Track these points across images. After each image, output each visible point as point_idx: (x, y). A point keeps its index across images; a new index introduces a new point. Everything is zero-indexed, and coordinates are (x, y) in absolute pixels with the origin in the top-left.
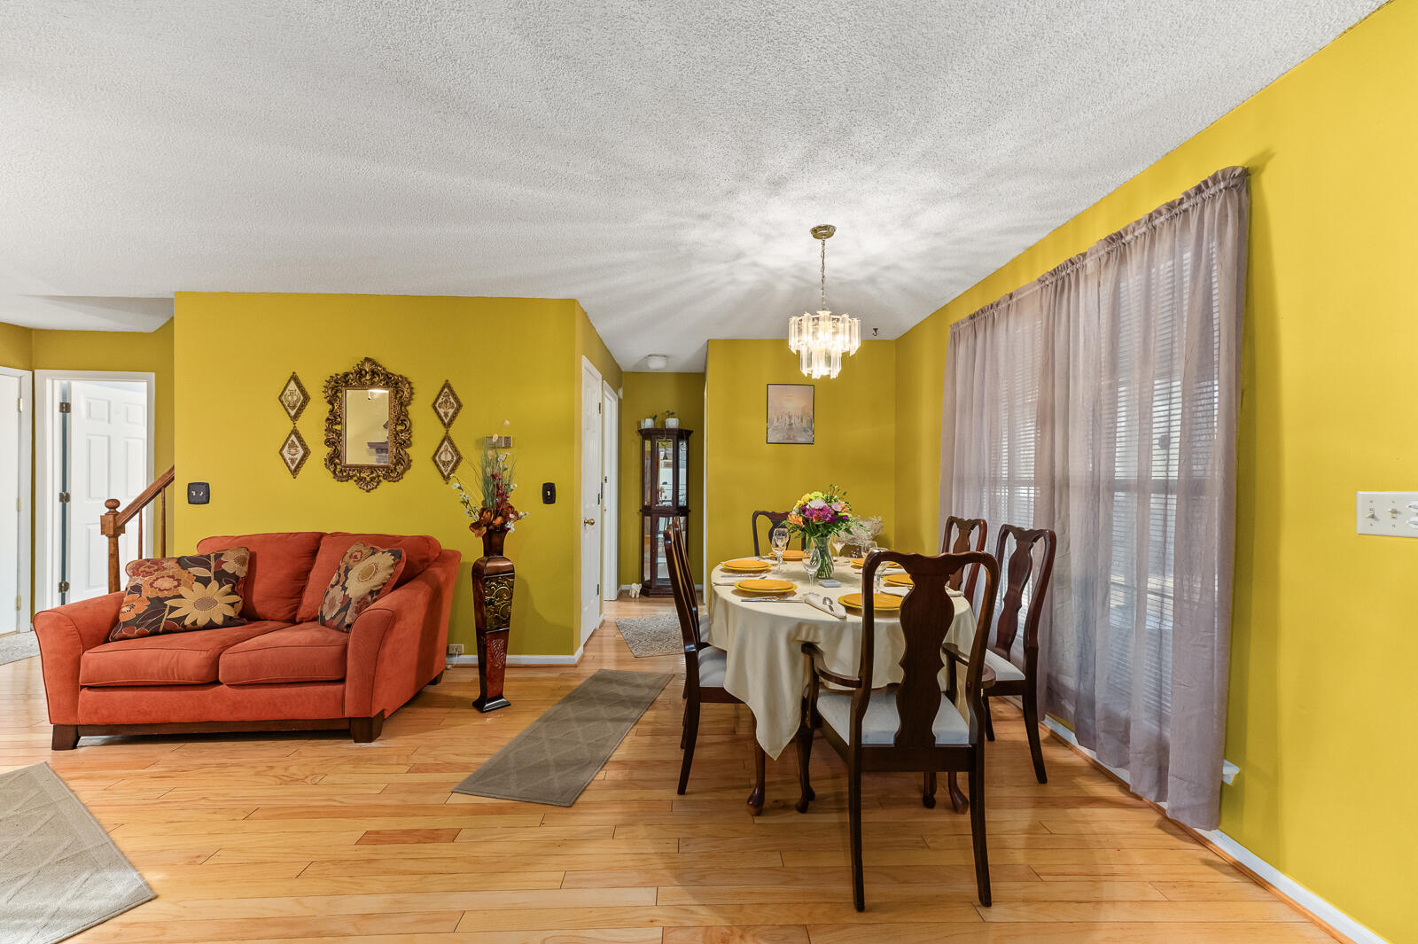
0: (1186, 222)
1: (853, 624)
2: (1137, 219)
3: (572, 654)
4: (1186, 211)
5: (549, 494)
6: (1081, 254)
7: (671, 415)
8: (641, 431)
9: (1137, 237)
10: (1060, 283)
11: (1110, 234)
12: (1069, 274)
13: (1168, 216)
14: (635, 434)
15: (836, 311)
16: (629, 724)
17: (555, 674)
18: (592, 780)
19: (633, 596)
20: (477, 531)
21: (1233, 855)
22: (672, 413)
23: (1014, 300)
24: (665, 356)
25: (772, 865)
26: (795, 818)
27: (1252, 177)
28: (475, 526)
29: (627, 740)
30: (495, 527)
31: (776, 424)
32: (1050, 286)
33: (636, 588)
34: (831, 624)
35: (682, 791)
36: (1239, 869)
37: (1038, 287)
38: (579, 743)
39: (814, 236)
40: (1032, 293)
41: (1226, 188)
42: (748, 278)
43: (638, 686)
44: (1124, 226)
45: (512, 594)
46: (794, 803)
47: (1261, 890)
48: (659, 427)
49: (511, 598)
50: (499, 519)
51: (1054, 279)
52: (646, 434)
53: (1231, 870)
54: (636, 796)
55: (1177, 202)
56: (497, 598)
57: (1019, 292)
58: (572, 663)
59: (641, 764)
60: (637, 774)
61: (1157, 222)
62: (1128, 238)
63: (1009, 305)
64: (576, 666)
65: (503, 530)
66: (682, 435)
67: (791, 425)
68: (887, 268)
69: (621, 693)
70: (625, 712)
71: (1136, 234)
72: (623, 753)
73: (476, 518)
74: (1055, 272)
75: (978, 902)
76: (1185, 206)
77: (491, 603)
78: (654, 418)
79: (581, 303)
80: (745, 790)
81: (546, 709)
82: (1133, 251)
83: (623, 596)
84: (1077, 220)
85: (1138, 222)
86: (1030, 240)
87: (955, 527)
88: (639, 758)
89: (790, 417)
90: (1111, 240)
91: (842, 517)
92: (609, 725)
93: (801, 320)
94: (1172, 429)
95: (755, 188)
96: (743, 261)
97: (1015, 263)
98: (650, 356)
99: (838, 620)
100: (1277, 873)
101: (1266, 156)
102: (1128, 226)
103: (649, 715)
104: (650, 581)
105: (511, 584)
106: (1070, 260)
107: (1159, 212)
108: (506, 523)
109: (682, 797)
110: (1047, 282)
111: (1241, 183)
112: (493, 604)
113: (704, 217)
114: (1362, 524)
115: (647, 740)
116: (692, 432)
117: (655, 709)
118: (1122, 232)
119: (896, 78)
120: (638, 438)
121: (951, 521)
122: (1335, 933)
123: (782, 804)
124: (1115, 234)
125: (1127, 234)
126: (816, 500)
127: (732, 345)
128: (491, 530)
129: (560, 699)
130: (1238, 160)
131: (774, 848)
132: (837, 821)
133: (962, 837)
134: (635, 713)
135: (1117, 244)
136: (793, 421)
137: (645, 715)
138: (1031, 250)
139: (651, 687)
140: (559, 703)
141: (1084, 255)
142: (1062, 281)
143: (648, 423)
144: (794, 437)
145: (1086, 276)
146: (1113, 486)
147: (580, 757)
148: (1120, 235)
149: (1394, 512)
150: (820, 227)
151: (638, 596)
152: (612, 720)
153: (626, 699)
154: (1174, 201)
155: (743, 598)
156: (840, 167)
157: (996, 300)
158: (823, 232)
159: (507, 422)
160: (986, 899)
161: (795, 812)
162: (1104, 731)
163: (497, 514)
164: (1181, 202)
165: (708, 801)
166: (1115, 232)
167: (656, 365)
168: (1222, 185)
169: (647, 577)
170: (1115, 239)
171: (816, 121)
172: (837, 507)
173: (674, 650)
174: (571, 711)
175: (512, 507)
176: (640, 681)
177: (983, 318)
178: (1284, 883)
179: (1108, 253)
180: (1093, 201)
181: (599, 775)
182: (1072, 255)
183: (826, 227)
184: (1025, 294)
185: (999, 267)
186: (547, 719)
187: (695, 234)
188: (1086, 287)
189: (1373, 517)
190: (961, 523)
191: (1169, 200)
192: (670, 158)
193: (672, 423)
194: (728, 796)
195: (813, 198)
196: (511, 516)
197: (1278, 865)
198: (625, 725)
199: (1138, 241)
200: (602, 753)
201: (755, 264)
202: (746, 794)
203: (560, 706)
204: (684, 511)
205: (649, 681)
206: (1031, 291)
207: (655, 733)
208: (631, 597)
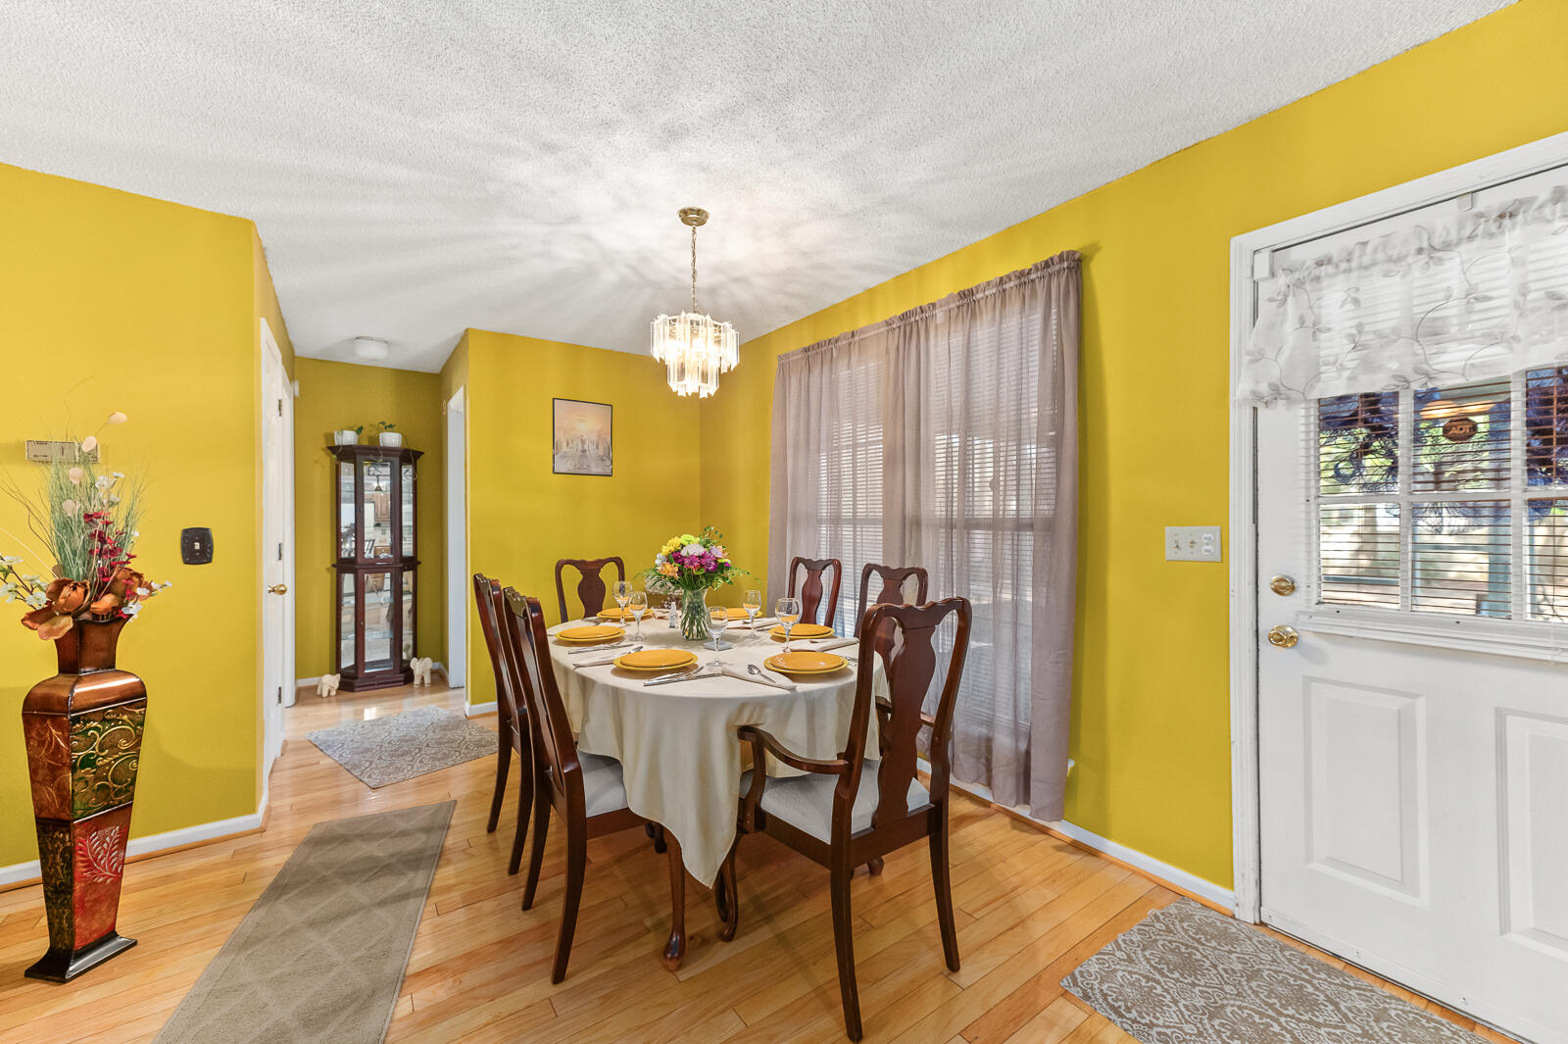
0: (1034, 291)
1: (805, 694)
2: (989, 280)
3: (253, 810)
4: (1033, 281)
5: (197, 547)
6: (931, 304)
7: (390, 427)
8: (333, 449)
9: (987, 297)
10: (908, 330)
11: (962, 289)
12: (917, 321)
13: (1017, 282)
14: (323, 453)
15: (718, 317)
16: (418, 900)
17: (222, 855)
18: (392, 1021)
19: (325, 694)
20: (44, 627)
21: (1071, 836)
22: (391, 426)
23: (857, 338)
24: (386, 342)
25: (733, 1033)
26: (723, 952)
27: (1083, 263)
28: (36, 617)
29: (425, 928)
30: (96, 616)
31: (565, 448)
32: (897, 331)
33: (331, 681)
34: (780, 699)
35: (559, 977)
36: (1077, 847)
37: (884, 329)
38: (332, 965)
39: (683, 220)
40: (877, 334)
41: (1068, 268)
42: (569, 254)
43: (404, 834)
44: (976, 284)
45: (139, 737)
46: (712, 932)
47: (1095, 858)
48: (365, 443)
49: (139, 744)
50: (108, 601)
51: (902, 324)
52: (344, 454)
53: (1071, 849)
54: (485, 1017)
55: (1026, 272)
56: (102, 750)
57: (862, 331)
58: (256, 826)
59: (471, 958)
60: (469, 980)
61: (1007, 286)
62: (979, 296)
63: (850, 344)
64: (262, 831)
65: (117, 619)
66: (408, 456)
67: (584, 451)
68: (736, 280)
69: (380, 854)
70: (400, 884)
71: (987, 293)
72: (429, 952)
73: (41, 599)
74: (904, 317)
75: (947, 971)
76: (1033, 276)
77: (88, 762)
78: (359, 431)
79: (259, 231)
80: (643, 940)
81: (231, 925)
82: (983, 308)
83: (306, 696)
84: (921, 271)
85: (988, 283)
86: (872, 281)
87: (801, 566)
88: (460, 951)
89: (583, 442)
90: (963, 295)
91: (722, 564)
92: (381, 913)
93: (675, 320)
94: (1008, 473)
95: (643, 131)
96: (575, 228)
97: (853, 301)
98: (358, 338)
99: (788, 692)
100: (1105, 840)
101: (1095, 248)
102: (979, 285)
103: (446, 874)
104: (355, 667)
105: (139, 719)
106: (921, 307)
107: (1009, 277)
108: (123, 605)
109: (562, 987)
110: (894, 326)
111: (1075, 265)
112: (92, 764)
113: (549, 148)
114: (1170, 553)
115: (460, 916)
116: (423, 453)
117: (449, 862)
118: (974, 290)
119: (873, 50)
120: (326, 461)
121: (797, 561)
122: (1150, 876)
123: (699, 940)
124: (968, 290)
125: (977, 292)
126: (693, 547)
127: (504, 342)
128: (86, 622)
129: (256, 896)
130: (1073, 244)
131: (721, 1007)
132: (772, 935)
133: (893, 902)
134: (419, 879)
135: (967, 299)
136: (586, 447)
137: (437, 877)
138: (871, 293)
139: (427, 830)
140: (256, 906)
141: (934, 305)
142: (911, 326)
143: (348, 438)
144: (588, 466)
145: (936, 325)
146: (971, 524)
147: (348, 990)
148: (971, 292)
149: (1192, 543)
150: (691, 210)
151: (333, 693)
152: (382, 904)
153: (394, 860)
154: (1023, 271)
155: (647, 682)
156: (757, 139)
157: (836, 336)
158: (693, 217)
159: (121, 416)
160: (953, 963)
161: (720, 943)
162: (964, 752)
163: (101, 589)
164: (1030, 272)
165: (599, 978)
166: (967, 288)
167: (371, 353)
168: (1065, 265)
169: (347, 661)
170: (966, 295)
171: (765, 66)
172: (718, 552)
173: (437, 763)
174: (287, 912)
175: (139, 576)
176: (402, 825)
177: (818, 353)
178: (1112, 848)
179: (958, 307)
180: (940, 255)
181: (400, 1008)
182: (925, 303)
183: (698, 212)
184: (869, 334)
185: (835, 303)
186: (242, 944)
187: (522, 170)
188: (936, 336)
189: (1177, 547)
190: (808, 564)
191: (1019, 268)
192: (545, 35)
193: (391, 439)
194: (628, 955)
195: (704, 169)
196: (140, 591)
197: (1105, 833)
198: (411, 904)
199: (988, 300)
200: (390, 968)
201: (587, 237)
202: (651, 944)
203: (261, 912)
204: (411, 563)
205: (419, 821)
206: (876, 332)
207: (470, 900)
208: (321, 696)
